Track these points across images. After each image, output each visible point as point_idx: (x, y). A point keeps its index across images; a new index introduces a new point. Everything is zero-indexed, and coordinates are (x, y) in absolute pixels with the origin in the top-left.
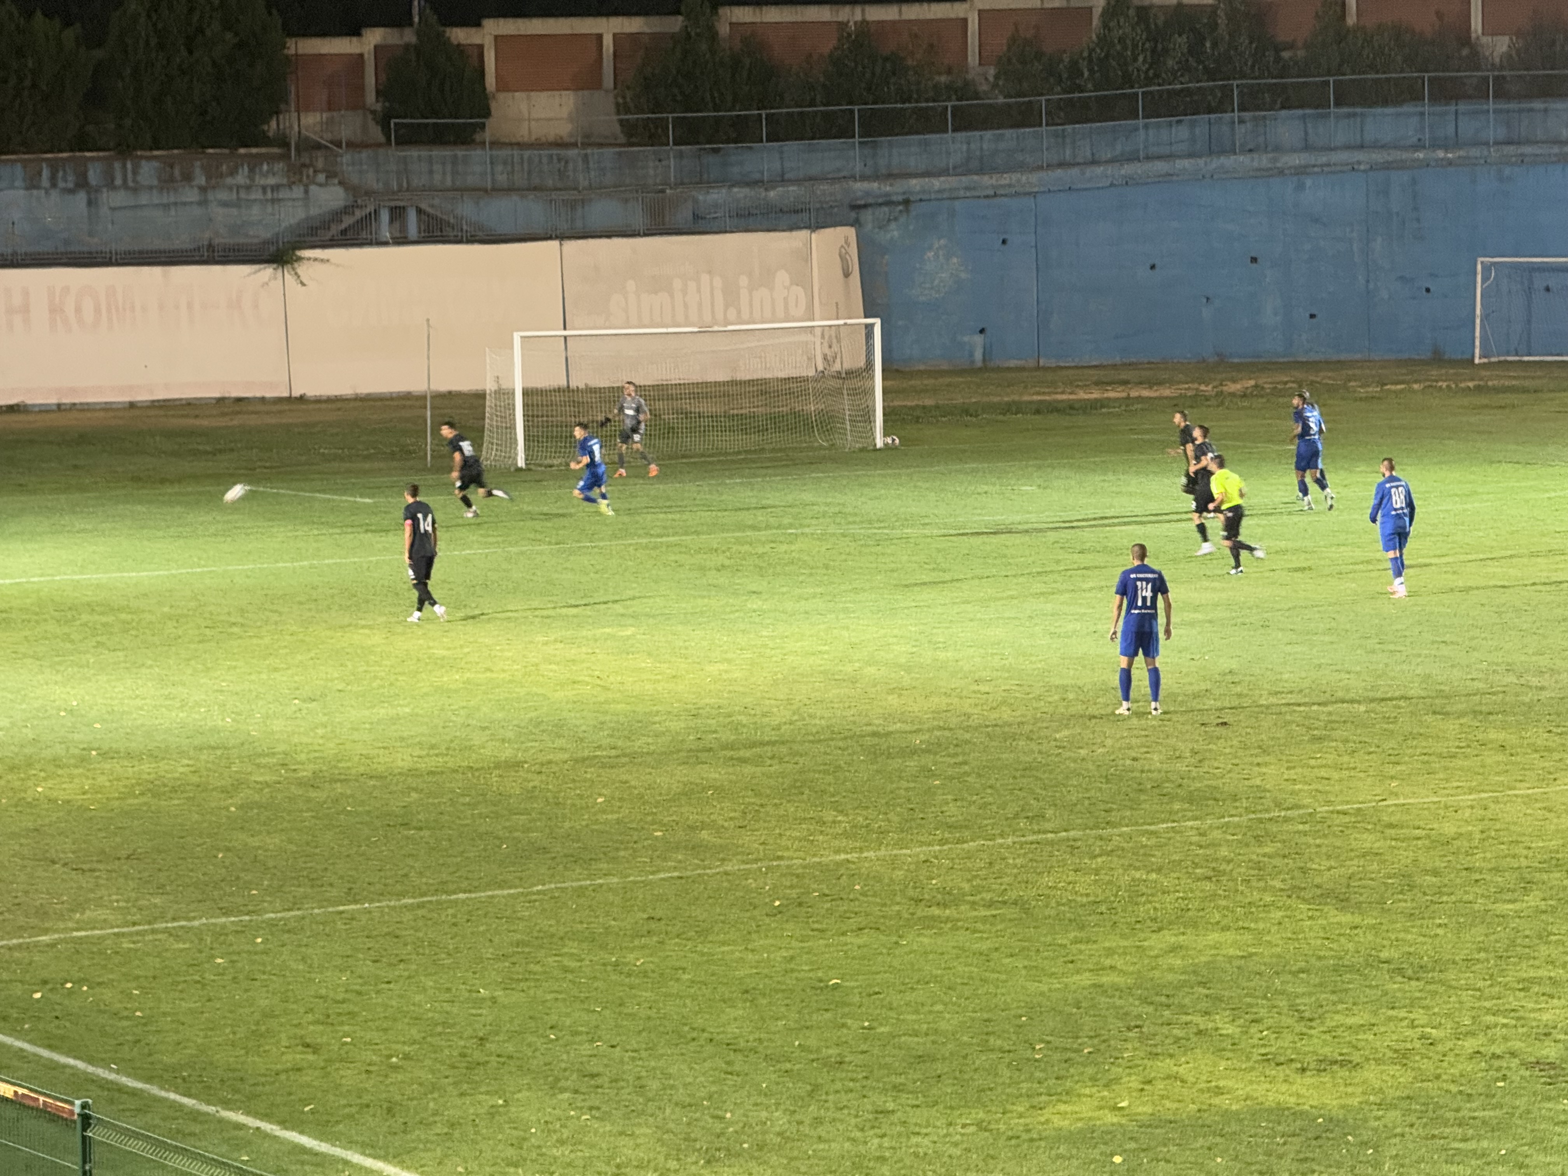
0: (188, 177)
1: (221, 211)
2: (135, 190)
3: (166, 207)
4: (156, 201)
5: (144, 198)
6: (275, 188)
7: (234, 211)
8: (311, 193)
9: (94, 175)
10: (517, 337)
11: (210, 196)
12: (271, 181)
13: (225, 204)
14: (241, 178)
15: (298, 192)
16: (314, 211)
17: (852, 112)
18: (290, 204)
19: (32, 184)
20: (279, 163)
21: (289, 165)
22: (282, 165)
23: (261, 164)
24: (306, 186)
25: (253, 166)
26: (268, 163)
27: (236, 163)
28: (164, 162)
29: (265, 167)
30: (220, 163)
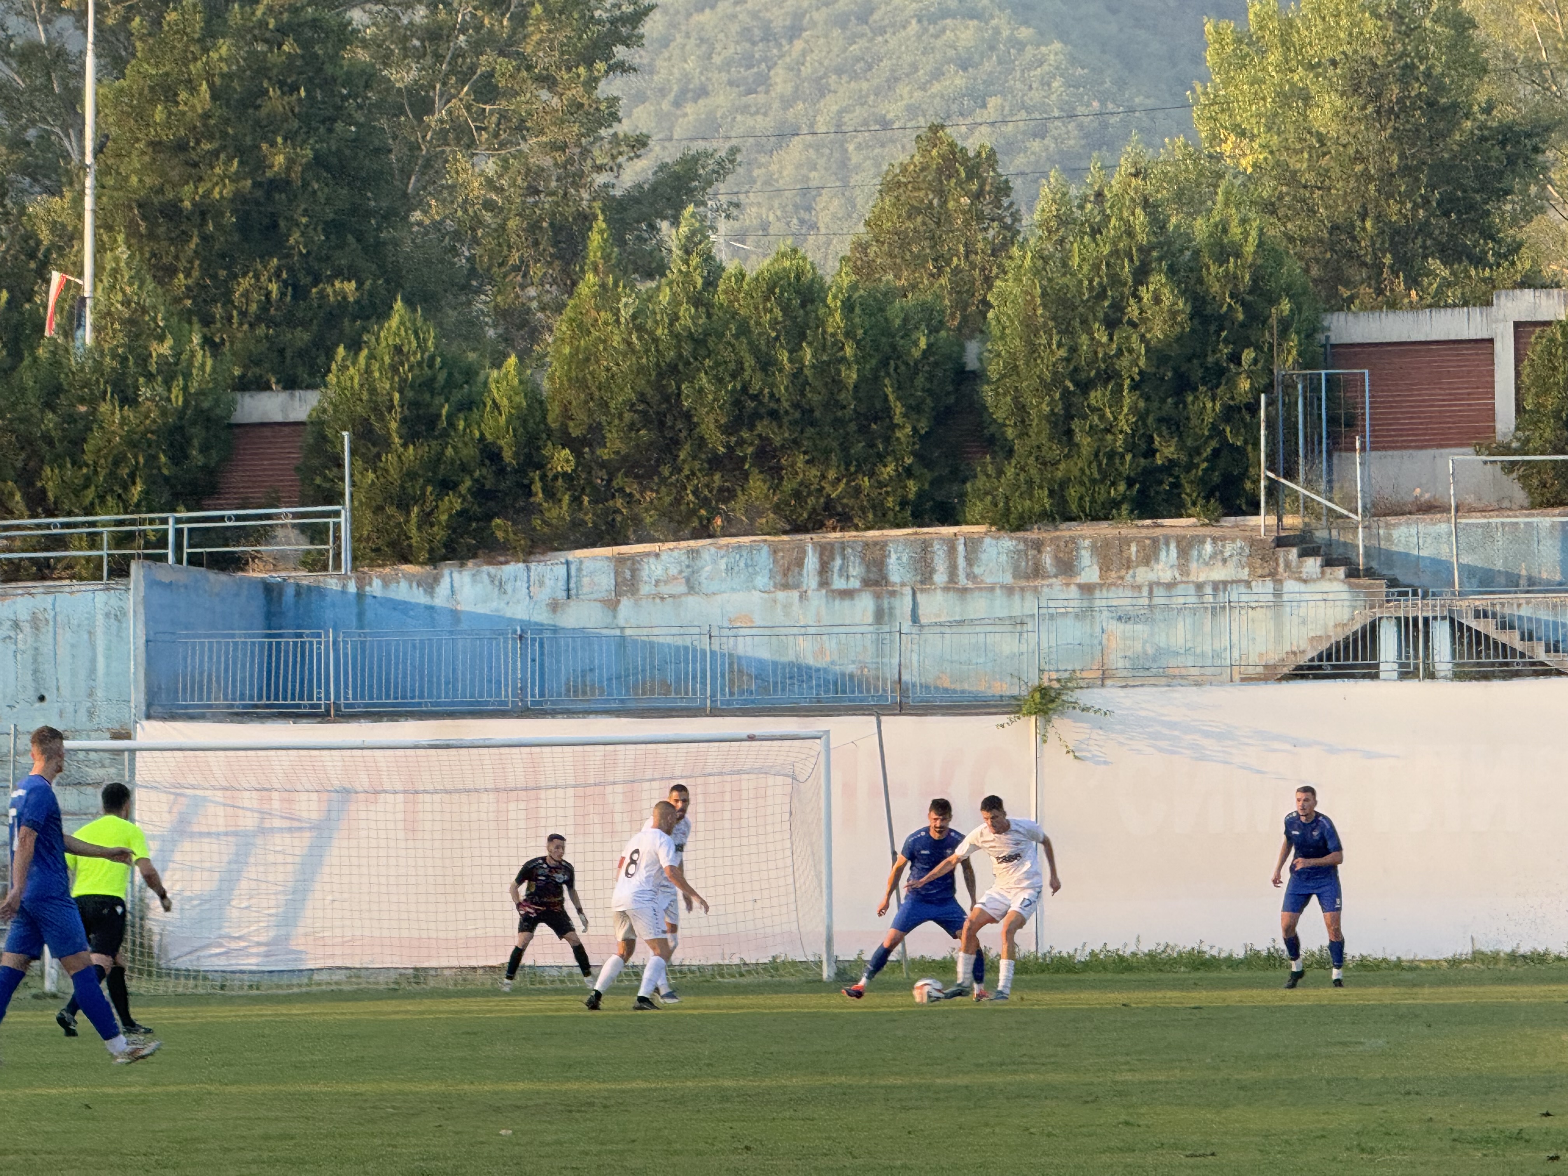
0: (1065, 569)
2: (967, 592)
3: (1014, 621)
4: (999, 613)
5: (980, 607)
7: (1141, 628)
8: (1287, 595)
9: (897, 566)
11: (1103, 601)
13: (1123, 616)
14: (1163, 569)
15: (1262, 592)
19: (784, 582)
20: (1233, 540)
21: (1252, 542)
22: (1239, 543)
23: (1202, 541)
24: (1278, 582)
25: (1185, 547)
26: (1214, 540)
27: (1155, 541)
28: (1025, 541)
29: (1208, 548)
30: (1125, 542)
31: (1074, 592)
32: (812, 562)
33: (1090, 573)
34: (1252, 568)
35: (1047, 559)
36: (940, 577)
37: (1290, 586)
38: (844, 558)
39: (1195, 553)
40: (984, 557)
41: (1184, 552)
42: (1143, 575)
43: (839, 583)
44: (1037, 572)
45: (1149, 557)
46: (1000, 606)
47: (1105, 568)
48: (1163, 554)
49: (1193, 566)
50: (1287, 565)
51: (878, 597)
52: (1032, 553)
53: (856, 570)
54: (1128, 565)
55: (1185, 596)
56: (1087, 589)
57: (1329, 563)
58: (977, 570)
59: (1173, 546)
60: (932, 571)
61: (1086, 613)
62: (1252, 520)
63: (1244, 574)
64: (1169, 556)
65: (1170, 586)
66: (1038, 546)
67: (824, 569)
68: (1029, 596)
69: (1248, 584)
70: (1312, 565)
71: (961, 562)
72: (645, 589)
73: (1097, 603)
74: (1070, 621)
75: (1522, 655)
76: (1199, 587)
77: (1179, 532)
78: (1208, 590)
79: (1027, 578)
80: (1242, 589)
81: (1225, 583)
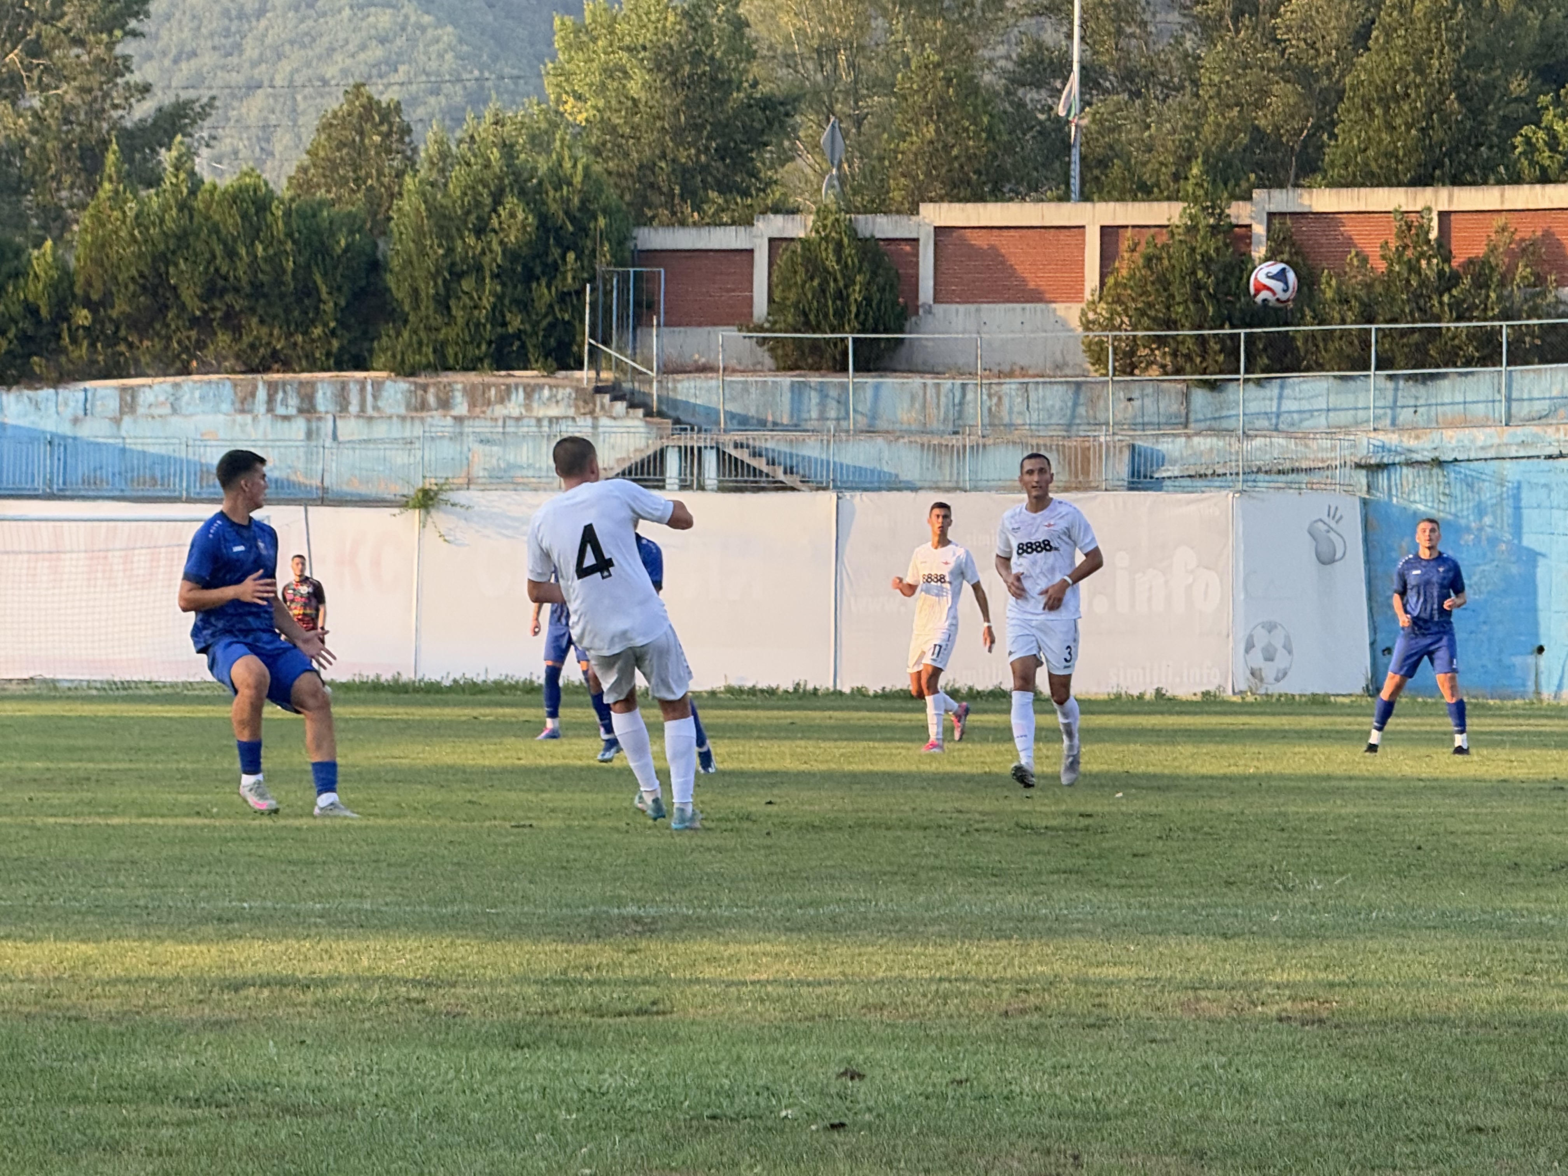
0: (445, 404)
2: (372, 419)
3: (406, 441)
7: (497, 449)
11: (470, 429)
13: (484, 440)
19: (242, 408)
20: (564, 387)
21: (578, 390)
22: (568, 390)
23: (541, 387)
24: (595, 419)
25: (530, 391)
26: (551, 387)
27: (508, 387)
28: (416, 383)
29: (546, 392)
30: (487, 387)
31: (449, 421)
32: (262, 394)
33: (461, 407)
34: (577, 407)
35: (431, 399)
36: (354, 408)
37: (604, 421)
38: (285, 392)
39: (536, 396)
40: (385, 394)
41: (528, 396)
42: (499, 411)
43: (280, 410)
44: (423, 406)
45: (504, 397)
46: (396, 430)
47: (472, 405)
48: (513, 397)
49: (535, 405)
50: (603, 407)
51: (309, 421)
52: (420, 392)
53: (294, 401)
54: (489, 403)
55: (528, 427)
56: (459, 419)
57: (632, 406)
58: (380, 404)
59: (521, 390)
60: (348, 403)
61: (457, 437)
62: (577, 374)
63: (571, 412)
64: (519, 396)
65: (518, 419)
66: (425, 388)
67: (271, 400)
68: (417, 423)
69: (573, 419)
70: (620, 407)
71: (369, 398)
72: (141, 410)
73: (466, 430)
74: (446, 442)
75: (767, 475)
76: (539, 420)
77: (526, 380)
78: (545, 423)
79: (416, 410)
80: (570, 423)
81: (557, 418)
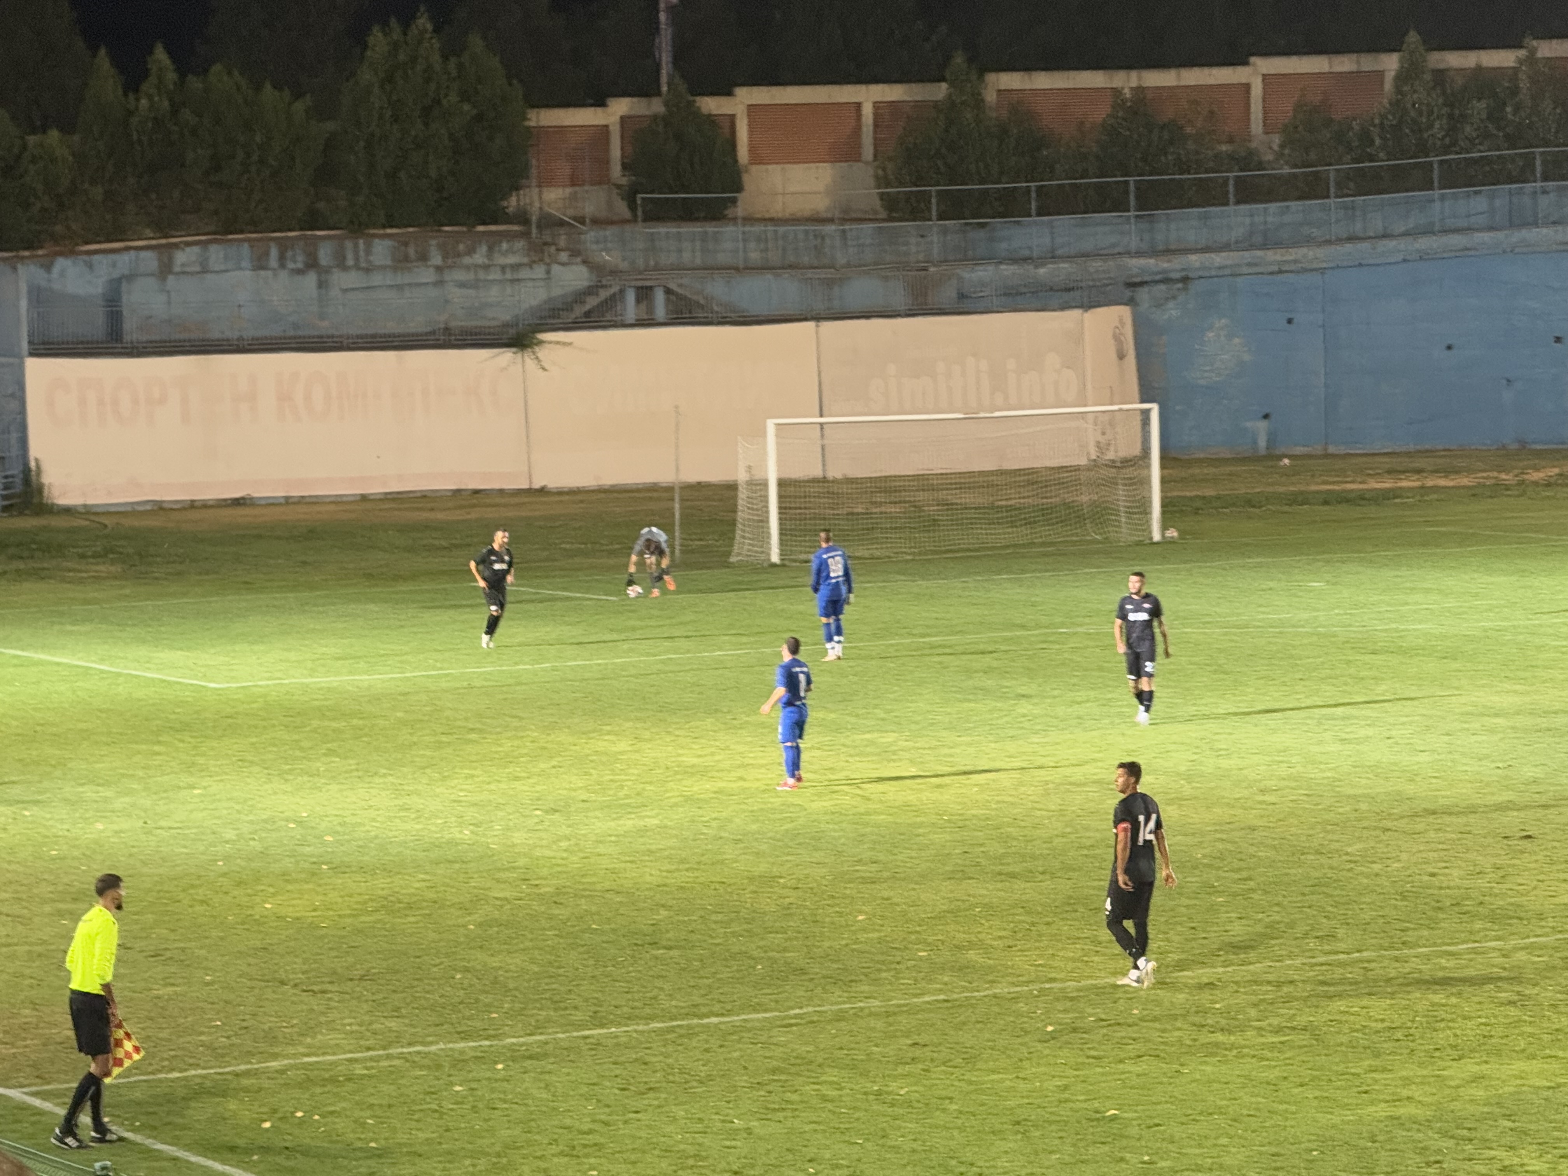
0: (423, 257)
1: (458, 291)
2: (367, 270)
3: (399, 287)
4: (389, 282)
5: (377, 279)
6: (516, 267)
7: (472, 292)
8: (553, 272)
9: (325, 255)
10: (771, 424)
11: (448, 276)
12: (511, 260)
13: (462, 285)
14: (479, 258)
15: (539, 271)
16: (557, 292)
17: (1127, 183)
18: (530, 284)
19: (260, 264)
21: (530, 243)
22: (522, 243)
25: (491, 242)
26: (509, 238)
28: (398, 241)
29: (504, 245)
30: (456, 242)
34: (530, 257)
35: (411, 251)
36: (350, 262)
37: (554, 267)
38: (291, 247)
39: (497, 248)
40: (374, 250)
41: (491, 249)
42: (467, 260)
43: (291, 265)
44: (406, 259)
45: (471, 251)
46: (389, 279)
47: (445, 257)
48: (478, 249)
49: (496, 255)
50: (551, 256)
52: (403, 248)
53: (300, 258)
55: (495, 273)
57: (573, 255)
59: (484, 242)
64: (482, 250)
65: (485, 267)
68: (404, 272)
69: (529, 266)
70: (564, 256)
73: (445, 277)
76: (502, 268)
78: (508, 270)
80: (527, 269)
